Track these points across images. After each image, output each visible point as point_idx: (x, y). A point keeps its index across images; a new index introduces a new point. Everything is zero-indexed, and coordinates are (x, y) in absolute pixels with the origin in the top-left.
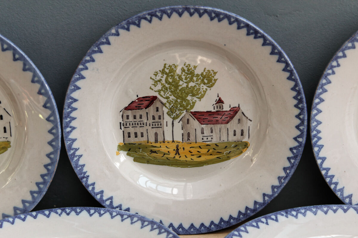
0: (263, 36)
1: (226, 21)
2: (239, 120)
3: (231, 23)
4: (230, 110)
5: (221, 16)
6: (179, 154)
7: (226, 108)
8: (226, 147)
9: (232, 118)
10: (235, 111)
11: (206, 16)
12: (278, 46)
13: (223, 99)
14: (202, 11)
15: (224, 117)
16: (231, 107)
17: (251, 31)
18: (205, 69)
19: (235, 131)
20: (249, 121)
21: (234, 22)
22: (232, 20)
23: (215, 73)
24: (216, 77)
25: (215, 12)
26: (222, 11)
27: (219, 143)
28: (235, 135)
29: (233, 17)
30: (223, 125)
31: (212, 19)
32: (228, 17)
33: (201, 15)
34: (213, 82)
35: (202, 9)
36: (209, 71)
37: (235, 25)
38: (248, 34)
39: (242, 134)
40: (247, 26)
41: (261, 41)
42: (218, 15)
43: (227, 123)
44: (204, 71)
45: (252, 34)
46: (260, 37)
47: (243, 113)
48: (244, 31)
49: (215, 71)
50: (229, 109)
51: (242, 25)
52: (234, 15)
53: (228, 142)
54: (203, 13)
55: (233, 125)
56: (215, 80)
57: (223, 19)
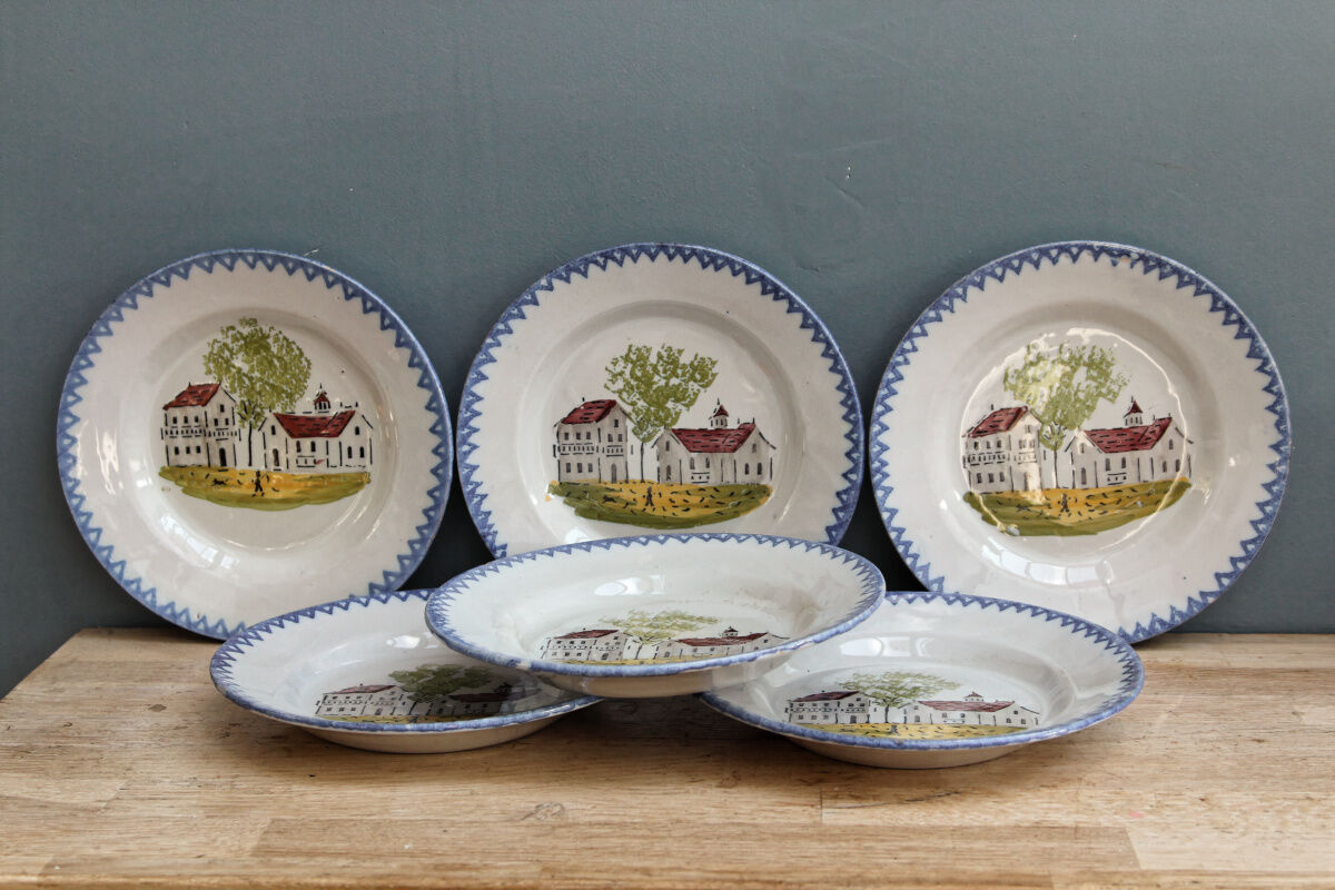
0: (788, 296)
1: (726, 270)
2: (754, 446)
3: (735, 274)
4: (739, 429)
5: (720, 262)
6: (652, 504)
7: (732, 424)
8: (732, 494)
9: (742, 441)
10: (746, 430)
11: (694, 261)
12: (812, 313)
13: (727, 408)
14: (687, 252)
15: (728, 440)
16: (742, 422)
17: (769, 287)
18: (697, 355)
19: (747, 466)
20: (771, 449)
21: (739, 272)
22: (737, 267)
23: (713, 363)
24: (714, 371)
25: (709, 254)
26: (721, 253)
27: (720, 486)
28: (747, 472)
29: (739, 263)
30: (727, 455)
31: (704, 266)
32: (731, 263)
33: (686, 259)
34: (710, 378)
35: (688, 249)
36: (702, 359)
37: (742, 277)
38: (764, 292)
39: (759, 472)
40: (762, 278)
41: (784, 304)
42: (714, 258)
43: (734, 450)
44: (696, 359)
45: (770, 292)
46: (783, 298)
47: (760, 434)
48: (757, 287)
49: (714, 360)
50: (736, 426)
51: (753, 276)
52: (740, 260)
53: (737, 486)
54: (690, 256)
55: (743, 454)
56: (714, 375)
57: (722, 266)
